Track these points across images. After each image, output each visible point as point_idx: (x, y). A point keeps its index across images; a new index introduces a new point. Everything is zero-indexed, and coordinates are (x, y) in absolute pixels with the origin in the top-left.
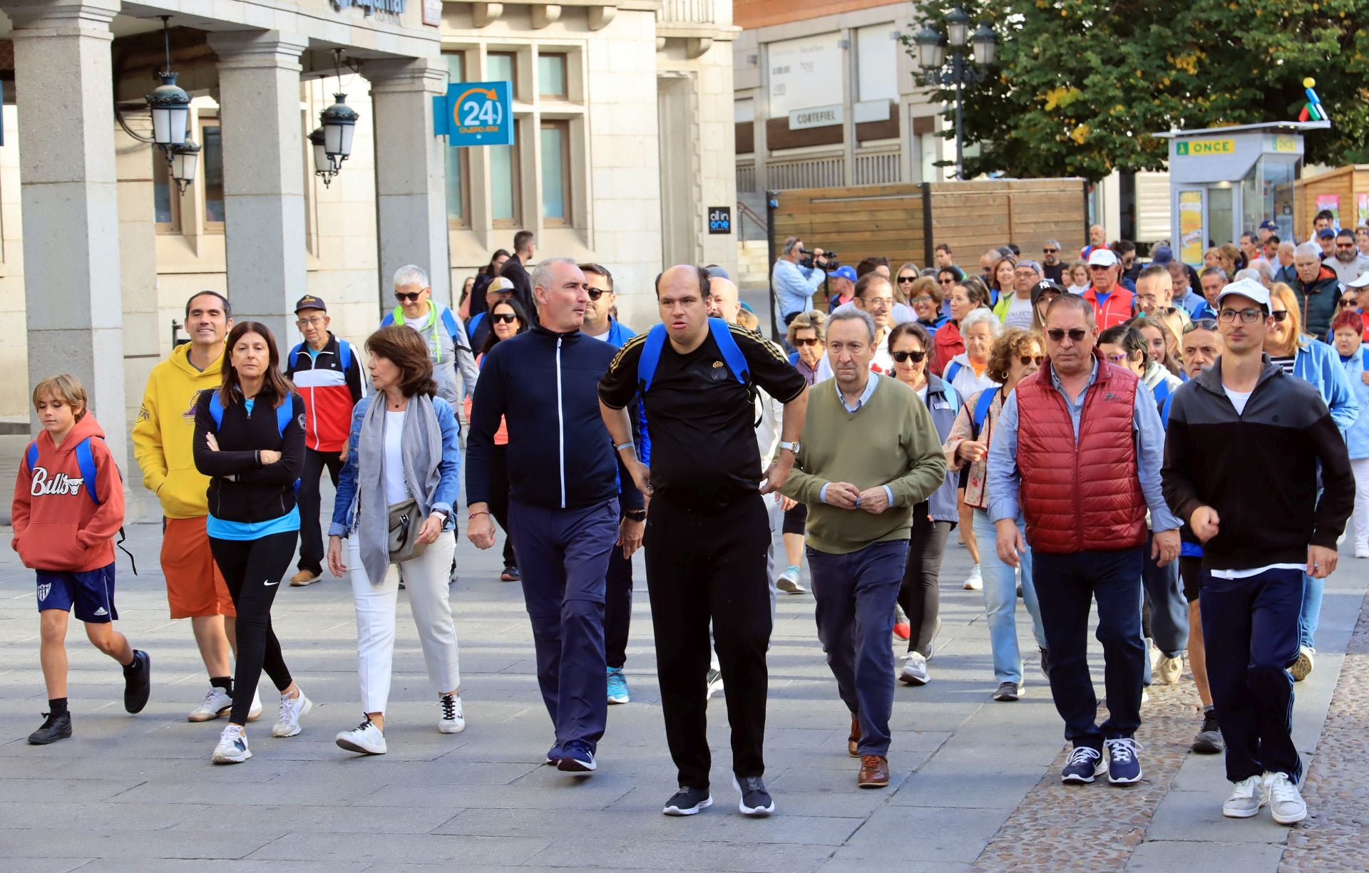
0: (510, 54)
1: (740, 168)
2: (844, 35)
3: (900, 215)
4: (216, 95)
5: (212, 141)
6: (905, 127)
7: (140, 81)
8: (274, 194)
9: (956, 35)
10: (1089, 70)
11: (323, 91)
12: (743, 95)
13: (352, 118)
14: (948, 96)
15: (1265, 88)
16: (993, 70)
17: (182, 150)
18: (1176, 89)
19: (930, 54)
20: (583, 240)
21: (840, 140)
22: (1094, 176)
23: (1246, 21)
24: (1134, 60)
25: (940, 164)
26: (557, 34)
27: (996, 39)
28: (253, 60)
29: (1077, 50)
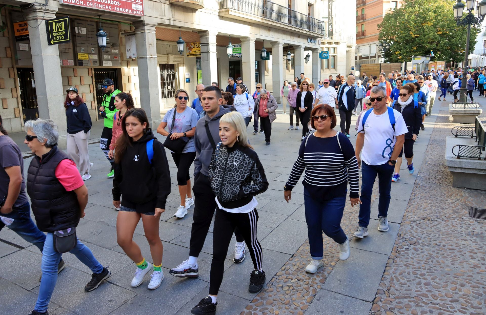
0: (328, 48)
1: (356, 62)
2: (369, 45)
3: (377, 67)
4: (294, 53)
5: (293, 60)
6: (377, 56)
7: (285, 52)
8: (300, 65)
9: (384, 45)
10: (402, 49)
11: (306, 53)
12: (356, 53)
13: (309, 56)
14: (383, 53)
15: (425, 51)
16: (389, 49)
17: (289, 60)
18: (413, 51)
19: (381, 47)
20: (336, 71)
21: (368, 58)
22: (402, 62)
23: (423, 43)
24: (408, 48)
25: (381, 61)
26: (334, 45)
27: (390, 45)
28: (298, 49)
29: (400, 46)
